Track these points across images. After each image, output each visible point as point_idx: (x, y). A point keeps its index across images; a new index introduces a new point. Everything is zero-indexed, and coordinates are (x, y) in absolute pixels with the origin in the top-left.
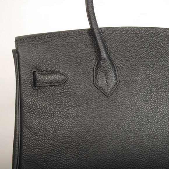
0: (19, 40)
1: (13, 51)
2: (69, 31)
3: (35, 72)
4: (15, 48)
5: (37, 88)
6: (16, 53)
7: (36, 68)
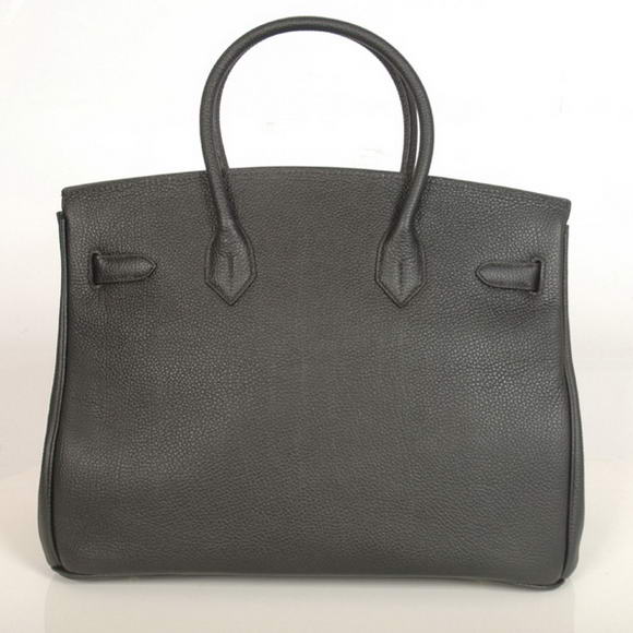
0: (69, 195)
1: (58, 214)
2: (163, 176)
3: (95, 255)
4: (60, 210)
5: (98, 287)
6: (62, 217)
7: (99, 249)
